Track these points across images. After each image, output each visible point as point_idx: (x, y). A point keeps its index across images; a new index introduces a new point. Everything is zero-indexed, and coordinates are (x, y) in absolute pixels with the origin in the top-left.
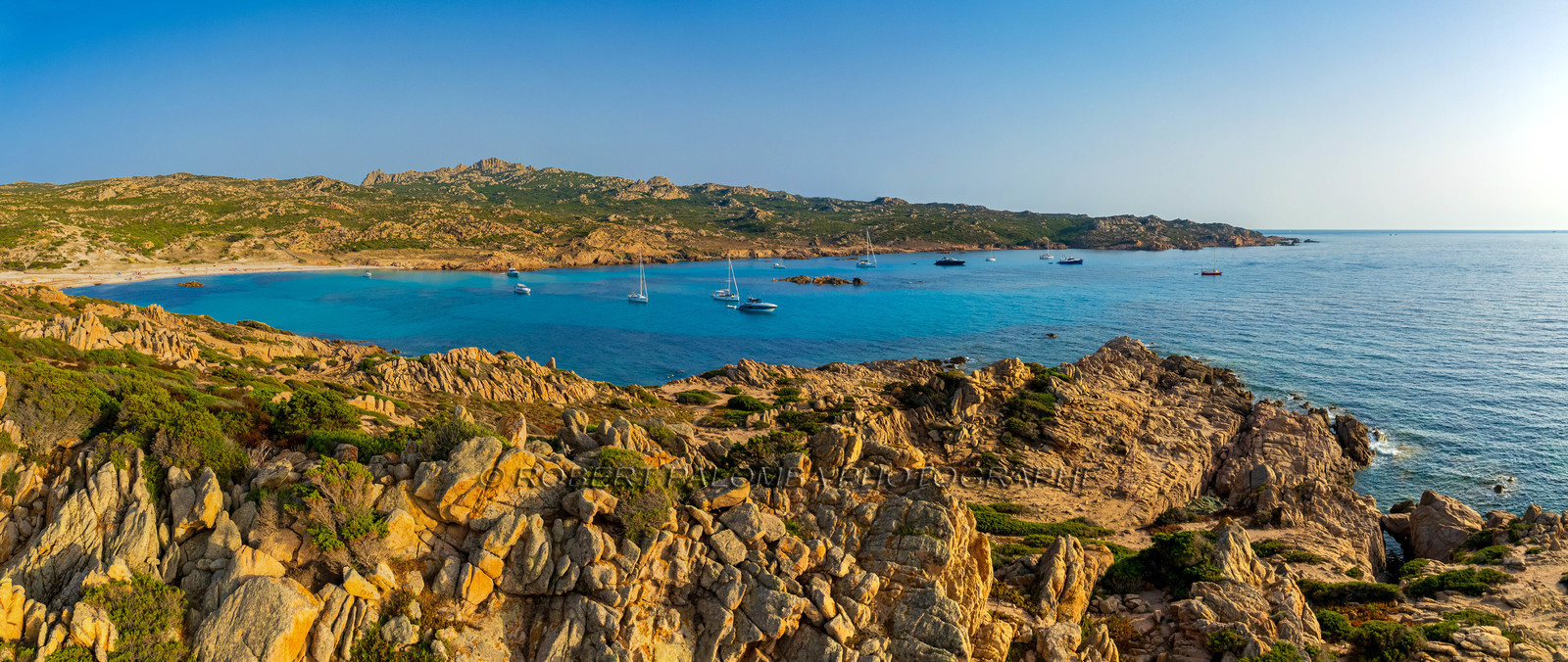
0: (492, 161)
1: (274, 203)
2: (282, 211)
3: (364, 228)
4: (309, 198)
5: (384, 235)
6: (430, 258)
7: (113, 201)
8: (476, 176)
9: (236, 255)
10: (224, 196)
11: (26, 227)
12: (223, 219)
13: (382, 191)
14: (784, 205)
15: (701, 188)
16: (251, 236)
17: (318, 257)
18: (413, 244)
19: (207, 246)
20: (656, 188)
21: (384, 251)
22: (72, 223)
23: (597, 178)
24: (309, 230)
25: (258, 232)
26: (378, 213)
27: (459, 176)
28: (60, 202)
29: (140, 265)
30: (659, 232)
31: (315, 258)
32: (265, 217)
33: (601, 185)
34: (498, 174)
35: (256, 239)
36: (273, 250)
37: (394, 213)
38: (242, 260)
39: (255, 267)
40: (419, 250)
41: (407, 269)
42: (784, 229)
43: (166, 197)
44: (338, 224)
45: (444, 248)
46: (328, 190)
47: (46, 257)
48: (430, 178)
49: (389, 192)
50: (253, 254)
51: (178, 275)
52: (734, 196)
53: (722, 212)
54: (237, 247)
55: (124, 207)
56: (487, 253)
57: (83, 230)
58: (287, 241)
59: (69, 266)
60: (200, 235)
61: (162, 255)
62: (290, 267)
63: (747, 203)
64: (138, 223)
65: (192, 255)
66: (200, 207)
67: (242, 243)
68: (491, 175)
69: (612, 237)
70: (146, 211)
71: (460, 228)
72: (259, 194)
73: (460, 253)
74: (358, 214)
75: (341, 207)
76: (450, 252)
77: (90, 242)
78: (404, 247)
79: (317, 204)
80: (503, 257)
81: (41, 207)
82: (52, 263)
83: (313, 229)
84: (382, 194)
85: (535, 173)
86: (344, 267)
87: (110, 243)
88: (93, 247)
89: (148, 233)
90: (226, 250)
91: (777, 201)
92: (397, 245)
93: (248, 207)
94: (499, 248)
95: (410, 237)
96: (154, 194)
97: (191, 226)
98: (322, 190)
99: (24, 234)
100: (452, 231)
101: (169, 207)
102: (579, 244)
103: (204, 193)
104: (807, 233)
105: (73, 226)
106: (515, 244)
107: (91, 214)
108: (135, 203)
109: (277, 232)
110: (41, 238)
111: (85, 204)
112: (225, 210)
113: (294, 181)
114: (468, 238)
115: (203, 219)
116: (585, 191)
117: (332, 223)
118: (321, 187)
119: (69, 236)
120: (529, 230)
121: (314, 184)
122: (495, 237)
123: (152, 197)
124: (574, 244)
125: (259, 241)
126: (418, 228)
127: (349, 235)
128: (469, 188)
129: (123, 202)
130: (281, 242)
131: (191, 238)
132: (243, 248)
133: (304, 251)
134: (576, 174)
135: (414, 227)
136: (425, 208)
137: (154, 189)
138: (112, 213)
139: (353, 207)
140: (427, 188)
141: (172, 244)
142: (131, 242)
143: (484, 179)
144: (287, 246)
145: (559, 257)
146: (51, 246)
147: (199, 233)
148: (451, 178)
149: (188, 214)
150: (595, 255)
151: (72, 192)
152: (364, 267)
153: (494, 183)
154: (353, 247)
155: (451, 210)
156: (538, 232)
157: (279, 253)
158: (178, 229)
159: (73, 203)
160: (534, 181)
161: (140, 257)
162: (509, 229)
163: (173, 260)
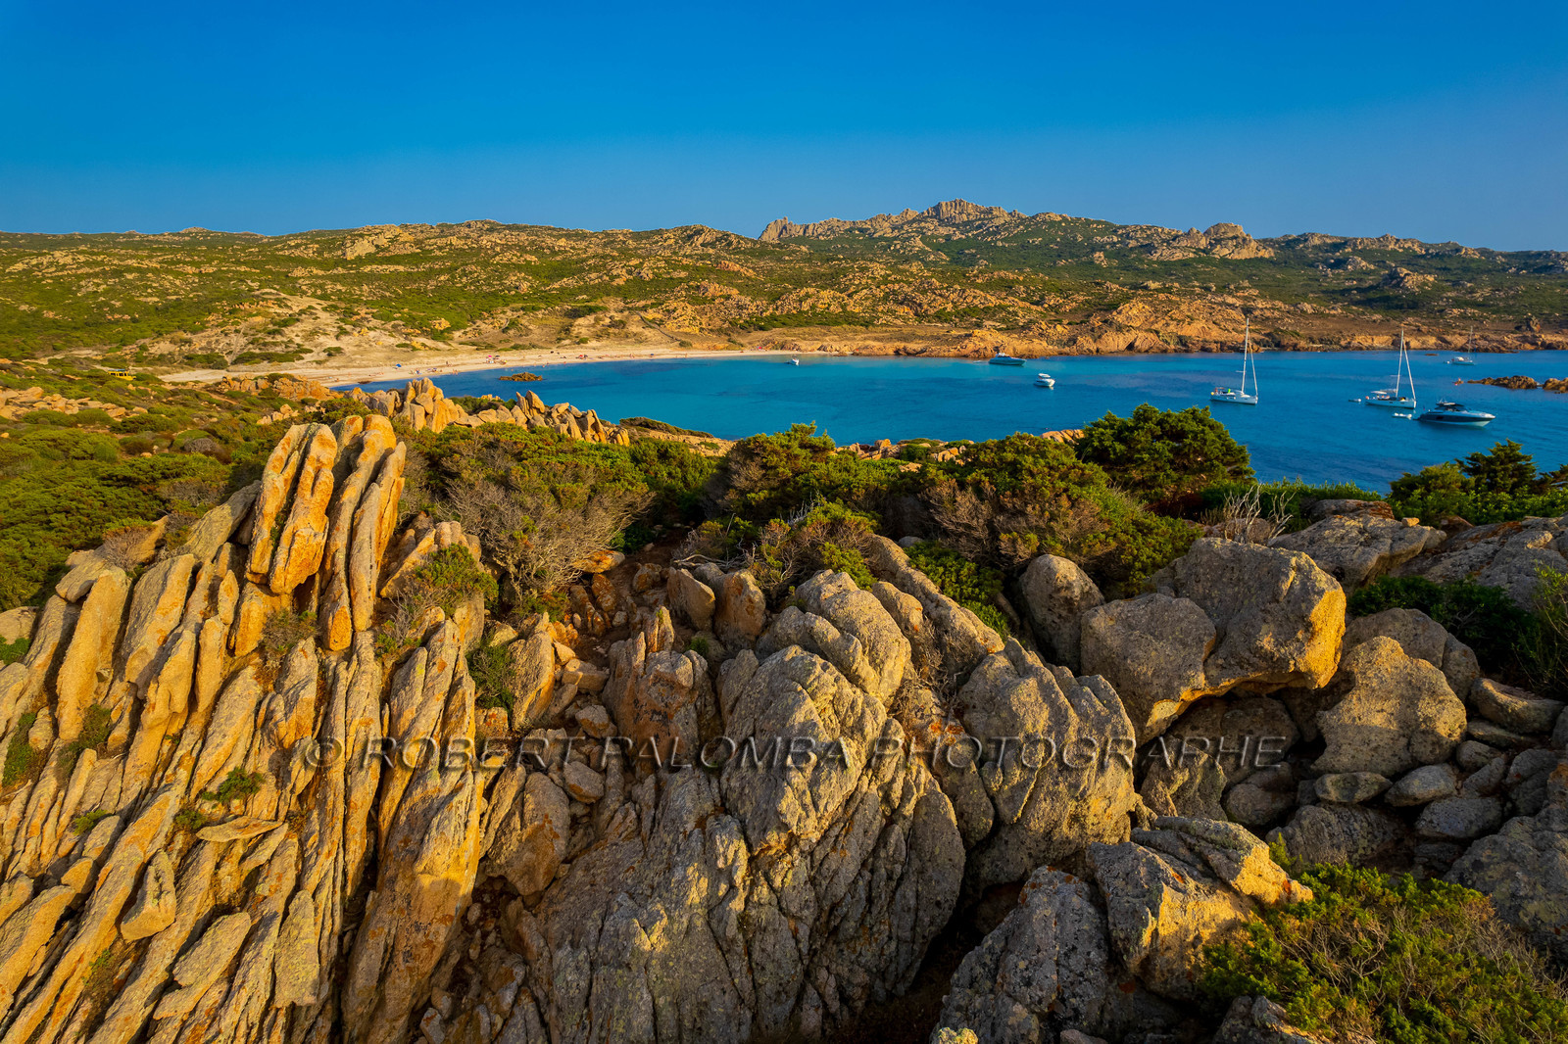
0: (957, 203)
1: (635, 262)
2: (647, 274)
3: (775, 298)
4: (685, 256)
5: (805, 307)
6: (876, 339)
7: (371, 259)
8: (930, 226)
9: (582, 336)
10: (554, 253)
11: (219, 299)
12: (556, 285)
13: (793, 246)
14: (1456, 265)
15: (1297, 241)
16: (605, 310)
17: (707, 339)
18: (850, 319)
19: (535, 325)
20: (1218, 241)
21: (806, 330)
22: (304, 293)
23: (1120, 228)
24: (693, 300)
25: (614, 304)
26: (792, 276)
27: (906, 227)
28: (277, 260)
29: (432, 353)
30: (1232, 306)
31: (703, 340)
32: (622, 283)
33: (1128, 237)
34: (965, 224)
35: (613, 313)
36: (640, 329)
37: (816, 277)
38: (593, 343)
39: (614, 354)
40: (859, 328)
41: (842, 355)
42: (1457, 304)
43: (460, 253)
44: (734, 292)
45: (896, 326)
46: (712, 245)
47: (265, 344)
48: (862, 230)
49: (804, 249)
50: (608, 334)
51: (498, 366)
52: (1355, 252)
53: (1332, 278)
54: (582, 326)
55: (392, 268)
56: (963, 333)
57: (325, 304)
58: (659, 316)
59: (308, 357)
60: (523, 309)
61: (463, 339)
62: (667, 353)
63: (1381, 264)
64: (418, 292)
65: (513, 337)
66: (518, 268)
67: (591, 319)
68: (954, 225)
69: (1156, 311)
70: (430, 274)
71: (920, 298)
72: (608, 250)
73: (920, 332)
74: (761, 278)
75: (737, 267)
76: (906, 330)
77: (342, 320)
78: (837, 323)
79: (700, 264)
80: (988, 337)
81: (243, 269)
82: (276, 354)
83: (697, 298)
84: (794, 252)
85: (1022, 221)
86: (748, 352)
87: (374, 322)
88: (348, 327)
89: (438, 307)
90: (567, 330)
91: (1444, 260)
92: (826, 321)
93: (595, 268)
94: (979, 326)
95: (844, 311)
96: (440, 248)
97: (505, 296)
98: (702, 245)
99: (217, 311)
100: (906, 301)
101: (468, 269)
102: (1105, 322)
103: (523, 250)
104: (1508, 310)
105: (305, 298)
106: (1003, 321)
107: (335, 279)
108: (410, 262)
109: (642, 303)
110: (251, 315)
111: (321, 265)
112: (558, 272)
113: (659, 232)
114: (932, 312)
115: (525, 286)
116: (1101, 247)
117: (726, 291)
118: (701, 240)
119: (302, 312)
120: (1023, 300)
121: (690, 237)
122: (971, 311)
123: (438, 253)
124: (1096, 321)
125: (618, 317)
126: (855, 297)
127: (753, 307)
128: (921, 244)
129: (389, 260)
130: (650, 317)
131: (509, 313)
132: (593, 326)
133: (687, 330)
134: (1088, 222)
135: (850, 296)
136: (863, 270)
137: (440, 242)
138: (371, 278)
139: (754, 269)
140: (861, 243)
141: (479, 323)
142: (410, 321)
143: (943, 231)
144: (661, 322)
145: (1073, 341)
146: (271, 327)
147: (520, 305)
148: (893, 229)
149: (500, 278)
150: (1130, 337)
151: (297, 246)
152: (779, 352)
153: (958, 236)
154: (759, 324)
155: (900, 272)
156: (1037, 303)
157: (648, 333)
158: (486, 302)
159: (301, 262)
160: (1022, 234)
161: (429, 343)
162: (993, 299)
163: (481, 345)
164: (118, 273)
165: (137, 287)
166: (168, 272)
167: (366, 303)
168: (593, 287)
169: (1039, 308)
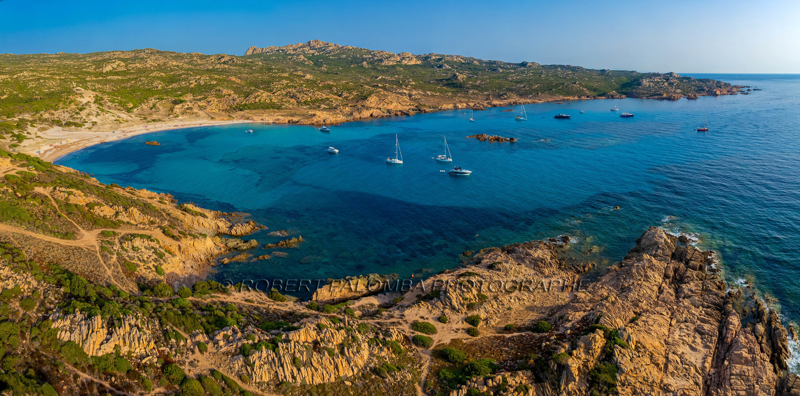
1: (198, 77)
2: (202, 82)
3: (247, 95)
5: (257, 100)
6: (282, 116)
7: (110, 73)
9: (177, 114)
10: (171, 70)
11: (64, 92)
12: (170, 87)
15: (427, 57)
16: (186, 101)
17: (221, 115)
18: (272, 106)
19: (162, 107)
21: (257, 111)
24: (218, 96)
25: (189, 97)
26: (254, 83)
27: (298, 50)
29: (126, 123)
32: (193, 87)
36: (197, 111)
38: (180, 118)
39: (188, 123)
40: (276, 110)
41: (269, 123)
43: (139, 71)
44: (232, 92)
45: (289, 109)
46: (227, 63)
48: (282, 51)
50: (186, 113)
51: (147, 131)
54: (178, 108)
55: (117, 77)
56: (312, 112)
58: (205, 104)
60: (158, 98)
61: (137, 113)
62: (207, 123)
64: (124, 87)
65: (154, 113)
66: (158, 78)
67: (180, 106)
69: (380, 99)
70: (129, 80)
71: (298, 95)
73: (298, 113)
74: (243, 84)
75: (235, 79)
76: (293, 111)
77: (98, 108)
78: (268, 108)
79: (221, 77)
80: (322, 114)
86: (235, 122)
89: (130, 96)
90: (172, 109)
92: (264, 107)
93: (184, 79)
94: (319, 108)
95: (271, 102)
96: (133, 68)
97: (152, 91)
98: (224, 63)
99: (63, 98)
100: (294, 96)
101: (142, 78)
102: (363, 105)
103: (160, 67)
106: (328, 105)
107: (98, 82)
108: (123, 75)
109: (199, 97)
110: (71, 102)
111: (95, 75)
112: (172, 80)
114: (303, 101)
115: (160, 87)
117: (229, 92)
120: (335, 94)
121: (219, 59)
122: (317, 100)
123: (132, 71)
124: (360, 105)
125: (190, 105)
126: (276, 94)
127: (238, 100)
129: (117, 74)
130: (201, 105)
131: (153, 100)
133: (214, 111)
134: (361, 50)
135: (273, 94)
137: (133, 65)
138: (111, 81)
139: (241, 79)
141: (143, 104)
142: (120, 103)
143: (311, 52)
144: (205, 107)
145: (352, 114)
146: (77, 110)
148: (294, 50)
149: (152, 83)
150: (371, 112)
151: (88, 67)
152: (246, 121)
153: (317, 54)
154: (240, 108)
155: (293, 81)
157: (201, 112)
158: (146, 94)
159: (89, 74)
161: (125, 117)
162: (324, 95)
163: (143, 118)
164: (38, 79)
165: (43, 86)
166: (51, 78)
167: (107, 94)
168: (183, 88)
169: (341, 98)
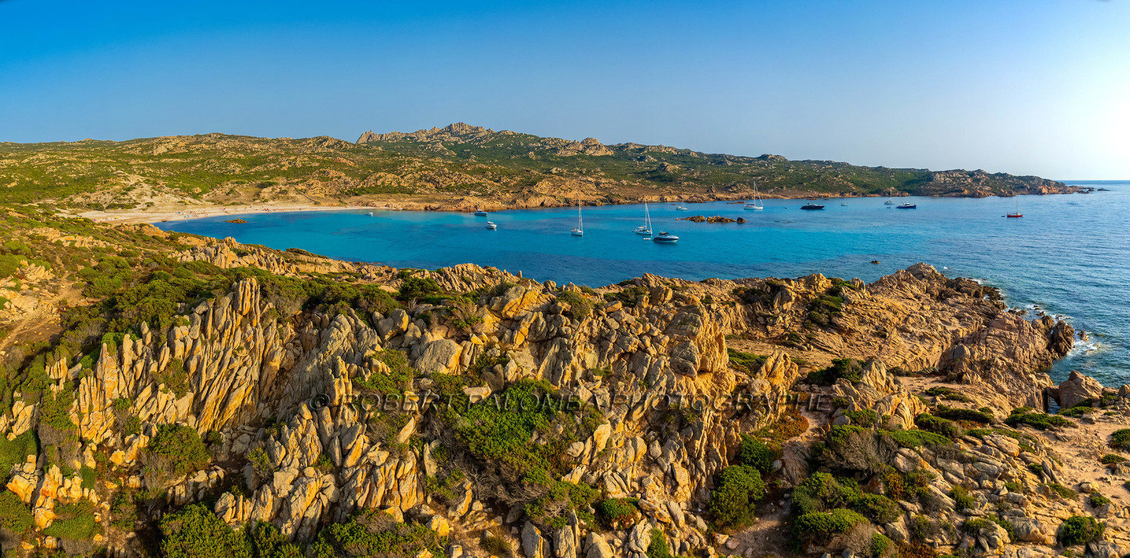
0: (460, 124)
1: (292, 158)
2: (299, 164)
3: (364, 178)
4: (318, 154)
5: (379, 183)
6: (415, 201)
7: (165, 155)
8: (447, 136)
9: (265, 198)
10: (252, 152)
11: (100, 176)
12: (253, 170)
13: (375, 147)
14: (688, 160)
16: (277, 184)
17: (329, 200)
18: (402, 190)
19: (244, 191)
21: (379, 196)
22: (135, 173)
23: (542, 139)
24: (322, 179)
25: (282, 180)
26: (373, 165)
27: (434, 137)
28: (124, 156)
29: (193, 206)
30: (590, 182)
31: (326, 201)
32: (286, 169)
34: (465, 135)
35: (281, 186)
36: (294, 195)
37: (385, 166)
38: (271, 202)
39: (281, 208)
40: (406, 195)
41: (397, 210)
42: (688, 179)
43: (206, 152)
44: (343, 174)
45: (425, 194)
46: (332, 147)
47: (120, 200)
48: (411, 138)
49: (380, 148)
50: (279, 198)
51: (225, 214)
52: (649, 153)
53: (639, 166)
54: (266, 192)
55: (175, 160)
56: (459, 198)
57: (144, 178)
58: (305, 188)
59: (138, 207)
60: (237, 183)
61: (208, 198)
62: (308, 208)
63: (658, 158)
64: (186, 172)
65: (232, 198)
66: (235, 160)
67: (269, 189)
68: (459, 136)
69: (554, 186)
70: (192, 163)
71: (438, 179)
72: (279, 150)
73: (438, 198)
74: (357, 166)
75: (345, 161)
76: (430, 196)
77: (153, 188)
78: (395, 192)
79: (325, 159)
80: (472, 200)
81: (109, 160)
82: (125, 205)
83: (324, 178)
84: (375, 150)
85: (493, 134)
86: (349, 208)
87: (167, 189)
88: (156, 192)
89: (196, 181)
90: (258, 194)
91: (683, 157)
92: (389, 191)
93: (272, 161)
94: (468, 194)
95: (399, 185)
96: (197, 150)
97: (228, 176)
98: (327, 147)
99: (100, 182)
100: (431, 180)
101: (211, 161)
102: (530, 191)
103: (236, 150)
105: (136, 176)
106: (480, 191)
107: (149, 165)
108: (183, 157)
109: (296, 180)
110: (113, 184)
111: (142, 158)
112: (254, 163)
113: (305, 140)
114: (444, 186)
115: (238, 170)
116: (532, 149)
117: (339, 174)
118: (326, 144)
119: (136, 184)
120: (490, 180)
121: (321, 142)
122: (464, 186)
123: (196, 152)
124: (525, 191)
125: (284, 188)
126: (405, 178)
127: (352, 183)
128: (442, 146)
129: (173, 156)
130: (300, 188)
131: (230, 185)
132: (271, 192)
133: (318, 195)
134: (526, 136)
135: (402, 177)
136: (410, 162)
137: (197, 146)
138: (165, 165)
139: (353, 161)
140: (410, 146)
141: (215, 190)
142: (183, 188)
143: (453, 139)
144: (305, 191)
145: (514, 201)
146: (123, 191)
147: (235, 181)
148: (427, 137)
149: (226, 166)
150: (542, 199)
151: (132, 149)
152: (364, 208)
153: (461, 142)
154: (355, 192)
155: (429, 164)
156: (497, 181)
157: (299, 197)
158: (219, 178)
159: (134, 157)
160: (493, 141)
161: (192, 200)
162: (475, 179)
163: (217, 202)
164: (61, 163)
165: (68, 170)
166: (79, 162)
167: (163, 178)
168: (271, 171)
169: (498, 184)
